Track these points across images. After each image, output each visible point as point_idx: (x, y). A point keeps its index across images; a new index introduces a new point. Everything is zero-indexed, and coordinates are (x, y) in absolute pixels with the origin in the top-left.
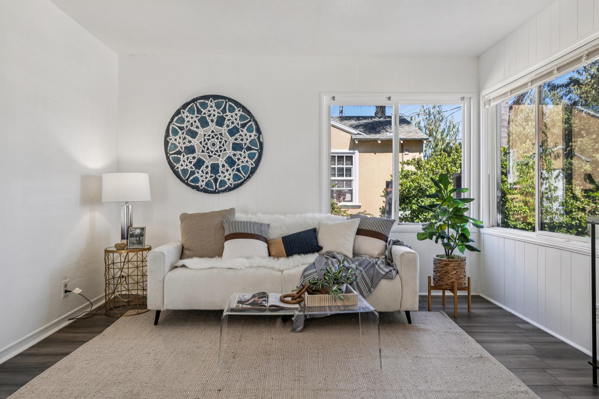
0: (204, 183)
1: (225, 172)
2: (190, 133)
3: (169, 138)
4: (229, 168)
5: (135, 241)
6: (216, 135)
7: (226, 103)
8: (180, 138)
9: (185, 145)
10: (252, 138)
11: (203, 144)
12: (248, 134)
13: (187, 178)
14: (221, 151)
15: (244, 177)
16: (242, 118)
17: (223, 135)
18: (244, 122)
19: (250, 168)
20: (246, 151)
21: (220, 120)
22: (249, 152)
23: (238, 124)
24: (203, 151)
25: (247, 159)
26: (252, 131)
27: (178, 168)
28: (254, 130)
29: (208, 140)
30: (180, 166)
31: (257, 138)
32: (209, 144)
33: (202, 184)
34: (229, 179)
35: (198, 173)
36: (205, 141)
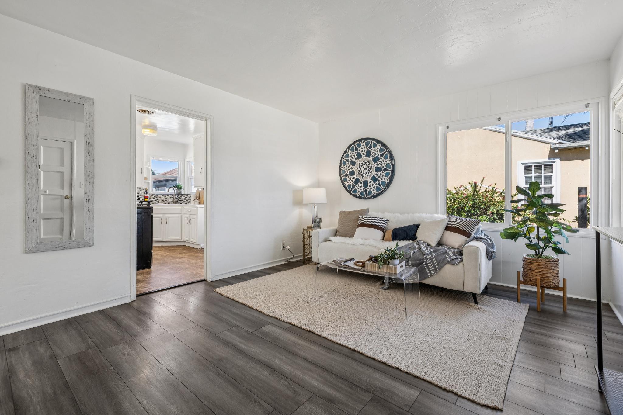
0: (360, 193)
1: (371, 186)
2: (352, 163)
3: (342, 167)
4: (373, 183)
6: (366, 163)
7: (372, 142)
8: (347, 166)
9: (349, 171)
10: (387, 163)
11: (359, 169)
12: (385, 160)
13: (350, 190)
14: (369, 173)
15: (383, 189)
16: (381, 150)
17: (370, 163)
18: (382, 153)
19: (386, 183)
20: (384, 172)
21: (368, 153)
22: (386, 172)
23: (379, 154)
24: (359, 174)
25: (384, 176)
26: (387, 158)
27: (346, 184)
28: (389, 157)
29: (362, 166)
30: (347, 183)
31: (391, 162)
32: (362, 169)
33: (358, 194)
34: (373, 190)
35: (356, 187)
36: (360, 167)
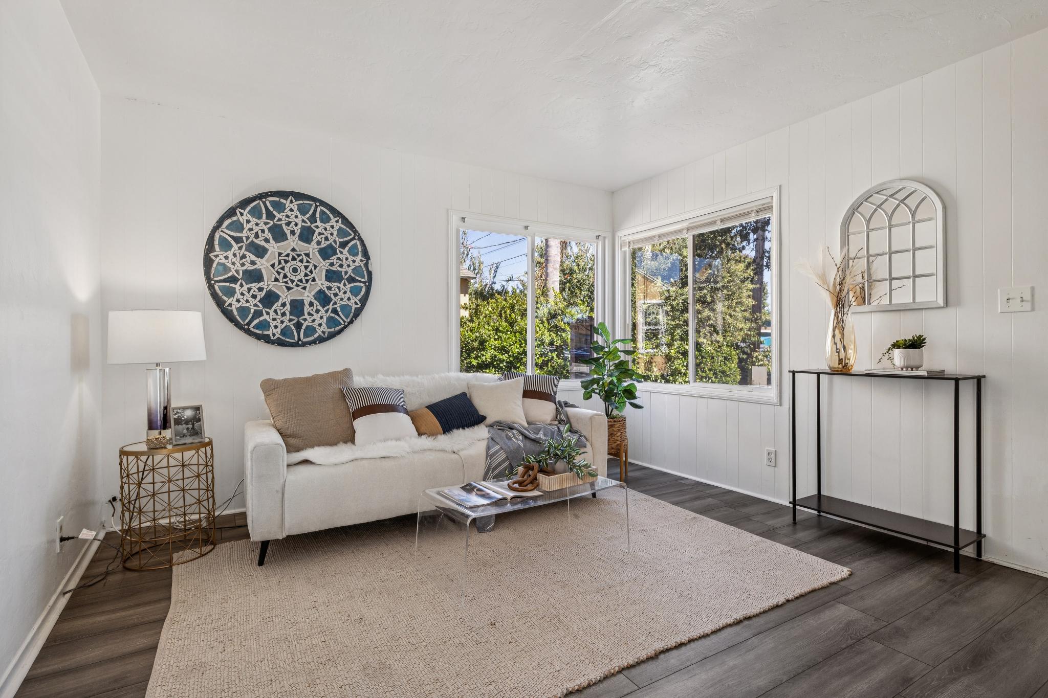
0: (279, 330)
1: (314, 314)
2: (252, 249)
3: (215, 254)
4: (320, 308)
5: (185, 431)
6: (299, 255)
7: (316, 207)
8: (235, 255)
9: (244, 268)
10: (357, 264)
11: (277, 267)
12: (351, 258)
13: (247, 321)
14: (307, 281)
15: (344, 322)
16: (341, 232)
17: (311, 256)
18: (345, 239)
19: (353, 308)
20: (347, 283)
21: (305, 232)
22: (352, 285)
23: (335, 241)
24: (276, 280)
25: (349, 294)
26: (357, 255)
27: (230, 305)
28: (360, 253)
29: (286, 262)
30: (234, 302)
31: (364, 265)
32: (286, 269)
33: (274, 332)
34: (320, 325)
35: (268, 313)
36: (280, 263)
